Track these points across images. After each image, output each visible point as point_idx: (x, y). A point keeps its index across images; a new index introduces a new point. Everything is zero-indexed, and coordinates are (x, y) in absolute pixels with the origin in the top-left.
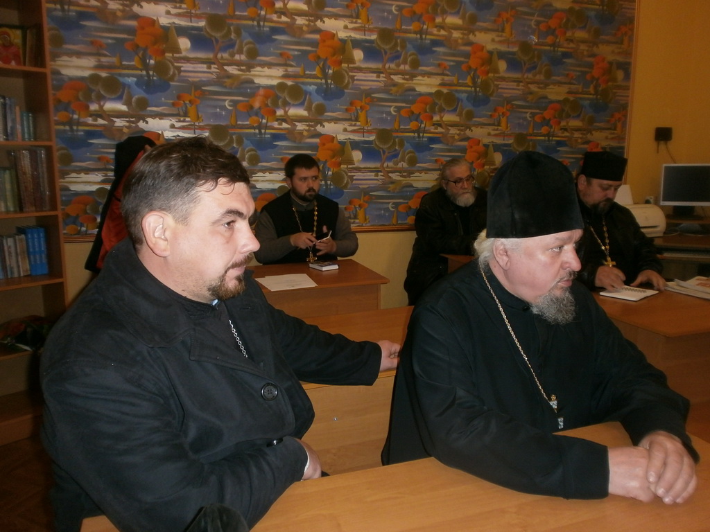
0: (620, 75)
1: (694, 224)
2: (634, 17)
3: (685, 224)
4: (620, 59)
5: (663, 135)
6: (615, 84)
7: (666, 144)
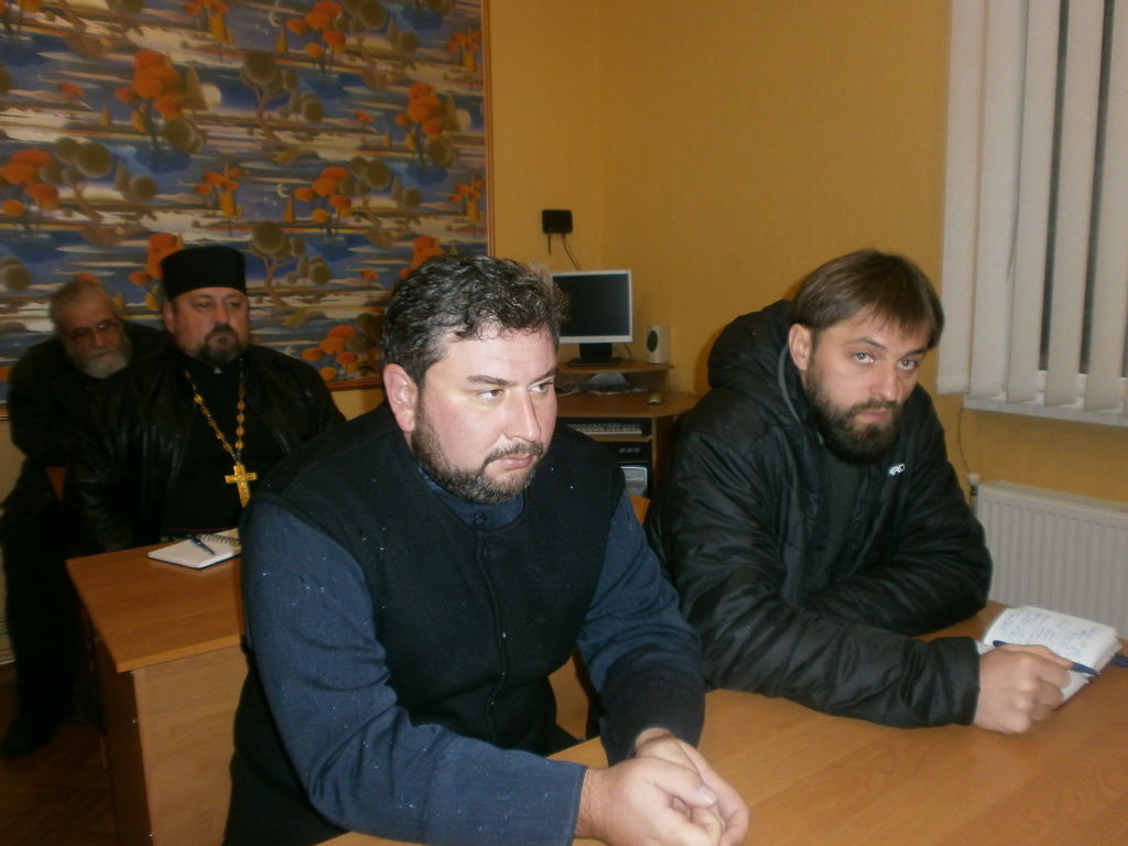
0: (464, 118)
1: (615, 375)
2: (479, 19)
3: (601, 375)
4: (462, 91)
5: (557, 222)
6: (456, 134)
7: (564, 238)
